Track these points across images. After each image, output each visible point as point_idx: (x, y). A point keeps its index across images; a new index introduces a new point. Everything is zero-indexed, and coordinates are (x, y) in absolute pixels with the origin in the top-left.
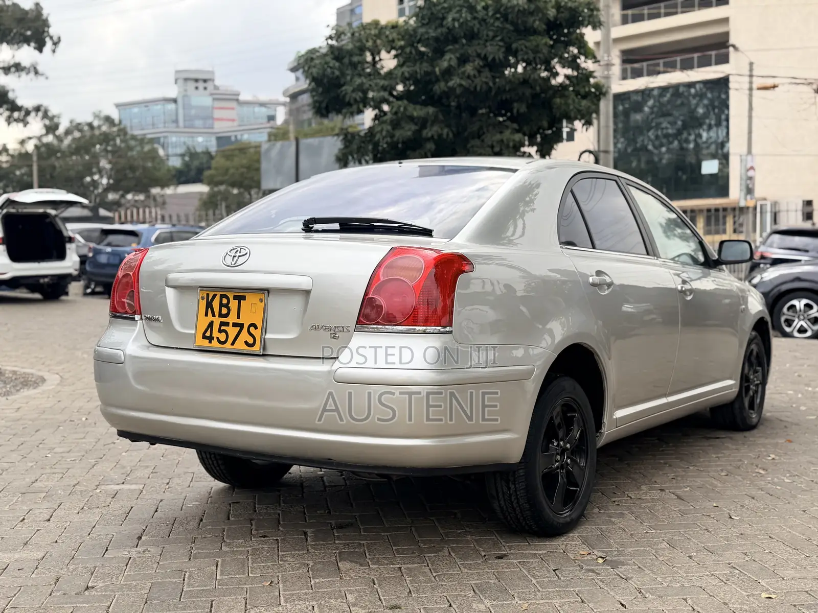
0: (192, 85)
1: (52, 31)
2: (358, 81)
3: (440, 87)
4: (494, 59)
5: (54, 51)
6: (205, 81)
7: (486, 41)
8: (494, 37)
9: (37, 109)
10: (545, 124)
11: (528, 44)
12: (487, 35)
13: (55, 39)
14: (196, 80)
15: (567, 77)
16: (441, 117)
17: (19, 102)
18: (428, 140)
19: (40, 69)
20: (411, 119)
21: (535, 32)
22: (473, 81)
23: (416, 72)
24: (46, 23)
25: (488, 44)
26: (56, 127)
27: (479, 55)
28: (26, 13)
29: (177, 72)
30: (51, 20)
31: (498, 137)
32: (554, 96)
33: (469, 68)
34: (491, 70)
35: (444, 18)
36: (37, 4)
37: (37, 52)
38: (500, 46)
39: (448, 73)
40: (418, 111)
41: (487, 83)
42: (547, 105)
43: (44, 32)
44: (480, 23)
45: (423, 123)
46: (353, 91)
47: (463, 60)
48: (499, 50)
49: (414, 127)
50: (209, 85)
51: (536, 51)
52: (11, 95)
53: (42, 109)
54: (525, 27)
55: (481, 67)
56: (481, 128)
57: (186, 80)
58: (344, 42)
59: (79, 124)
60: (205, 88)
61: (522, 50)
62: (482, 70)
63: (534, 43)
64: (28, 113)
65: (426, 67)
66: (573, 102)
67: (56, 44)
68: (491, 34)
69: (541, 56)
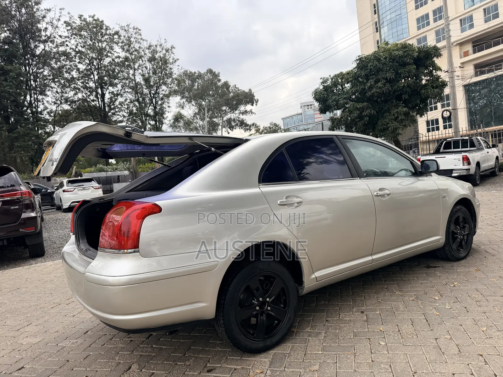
0: (307, 107)
1: (256, 98)
2: (334, 97)
3: (369, 94)
4: (390, 78)
5: (257, 105)
6: (311, 105)
7: (386, 72)
8: (389, 70)
9: (253, 125)
10: (418, 102)
11: (405, 70)
12: (386, 69)
13: (257, 101)
14: (308, 106)
15: (427, 80)
16: (370, 106)
17: (248, 123)
18: (366, 116)
19: (253, 111)
20: (357, 109)
21: (409, 64)
22: (382, 89)
23: (358, 90)
24: (253, 96)
25: (387, 73)
26: (259, 129)
27: (383, 78)
28: (247, 93)
29: (301, 104)
30: (255, 94)
31: (396, 110)
32: (421, 89)
33: (380, 84)
34: (390, 83)
35: (367, 66)
36: (250, 90)
37: (251, 106)
38: (393, 73)
39: (371, 88)
40: (360, 105)
41: (388, 89)
42: (419, 93)
43: (253, 99)
44: (383, 65)
45: (362, 110)
46: (332, 102)
47: (377, 81)
48: (392, 74)
49: (358, 112)
50: (313, 106)
51: (409, 72)
52: (245, 121)
53: (255, 124)
54: (403, 63)
55: (385, 83)
56: (389, 108)
57: (304, 106)
58: (328, 84)
59: (266, 127)
60: (311, 108)
61: (403, 73)
62: (386, 84)
63: (408, 69)
64: (250, 126)
65: (362, 87)
66: (430, 91)
67: (256, 102)
68: (388, 68)
69: (412, 73)
